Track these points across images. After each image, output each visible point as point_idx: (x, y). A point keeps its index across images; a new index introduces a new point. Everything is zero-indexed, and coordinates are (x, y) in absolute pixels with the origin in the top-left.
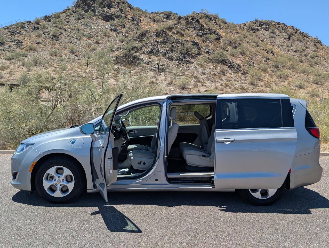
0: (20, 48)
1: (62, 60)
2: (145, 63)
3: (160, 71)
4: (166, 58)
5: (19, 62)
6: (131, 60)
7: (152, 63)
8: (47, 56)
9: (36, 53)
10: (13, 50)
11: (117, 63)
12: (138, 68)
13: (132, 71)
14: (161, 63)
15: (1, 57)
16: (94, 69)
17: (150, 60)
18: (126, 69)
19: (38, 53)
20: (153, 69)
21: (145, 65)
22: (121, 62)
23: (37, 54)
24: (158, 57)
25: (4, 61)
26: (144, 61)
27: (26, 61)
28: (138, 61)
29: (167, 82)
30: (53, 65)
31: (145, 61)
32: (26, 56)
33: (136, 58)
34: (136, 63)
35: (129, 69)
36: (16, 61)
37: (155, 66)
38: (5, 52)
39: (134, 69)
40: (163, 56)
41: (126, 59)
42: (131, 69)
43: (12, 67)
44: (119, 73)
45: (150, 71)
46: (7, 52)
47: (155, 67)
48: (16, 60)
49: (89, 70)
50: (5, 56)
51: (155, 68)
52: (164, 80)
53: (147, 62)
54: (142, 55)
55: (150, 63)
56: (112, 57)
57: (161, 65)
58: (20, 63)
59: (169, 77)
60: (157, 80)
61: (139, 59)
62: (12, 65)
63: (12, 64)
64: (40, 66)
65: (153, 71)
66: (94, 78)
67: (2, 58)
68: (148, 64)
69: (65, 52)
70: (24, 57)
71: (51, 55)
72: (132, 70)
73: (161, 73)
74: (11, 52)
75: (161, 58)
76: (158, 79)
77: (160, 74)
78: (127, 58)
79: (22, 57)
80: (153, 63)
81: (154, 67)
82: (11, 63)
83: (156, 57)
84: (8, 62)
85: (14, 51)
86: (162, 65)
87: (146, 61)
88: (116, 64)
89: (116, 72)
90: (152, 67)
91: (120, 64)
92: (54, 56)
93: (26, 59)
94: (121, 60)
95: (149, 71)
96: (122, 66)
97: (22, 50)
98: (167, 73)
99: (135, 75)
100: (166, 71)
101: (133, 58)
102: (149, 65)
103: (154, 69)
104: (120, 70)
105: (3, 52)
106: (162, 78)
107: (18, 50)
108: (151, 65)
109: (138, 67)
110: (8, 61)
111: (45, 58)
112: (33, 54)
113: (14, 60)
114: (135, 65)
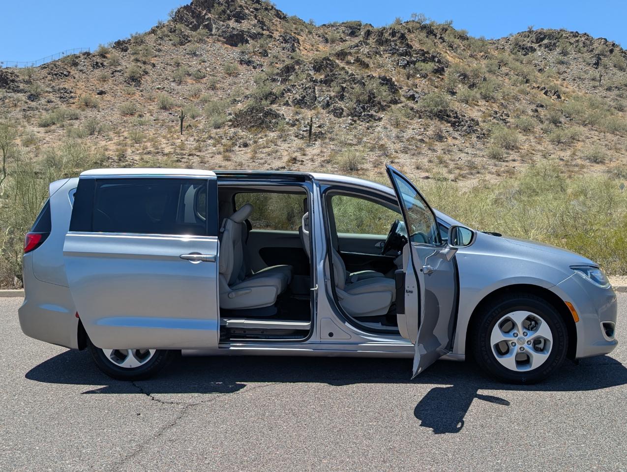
0: (68, 104)
1: (141, 124)
2: (288, 123)
3: (314, 136)
4: (328, 113)
5: (62, 129)
6: (261, 118)
7: (300, 123)
8: (116, 117)
9: (95, 112)
10: (55, 108)
11: (236, 125)
12: (274, 133)
13: (262, 140)
14: (318, 121)
15: (32, 122)
16: (192, 139)
17: (298, 118)
18: (251, 136)
19: (99, 111)
20: (300, 134)
21: (287, 127)
22: (243, 123)
23: (97, 113)
24: (313, 111)
25: (36, 129)
26: (285, 119)
27: (76, 127)
28: (274, 121)
29: (323, 159)
30: (123, 132)
31: (287, 120)
32: (77, 119)
33: (270, 114)
34: (270, 123)
35: (256, 135)
36: (57, 127)
37: (305, 129)
38: (39, 111)
39: (266, 136)
40: (323, 109)
41: (253, 117)
42: (260, 136)
43: (47, 139)
44: (236, 145)
45: (296, 139)
46: (43, 111)
47: (306, 131)
48: (58, 125)
49: (182, 140)
50: (39, 120)
51: (305, 133)
52: (319, 155)
53: (291, 122)
54: (283, 109)
55: (297, 123)
56: (230, 114)
57: (317, 126)
58: (64, 131)
59: (330, 149)
60: (304, 155)
61: (277, 116)
62: (49, 135)
63: (49, 133)
64: (98, 136)
65: (301, 138)
66: (185, 155)
67: (33, 124)
68: (293, 125)
69: (151, 107)
70: (72, 119)
71: (125, 114)
72: (261, 138)
73: (316, 140)
74: (50, 112)
75: (318, 113)
76: (307, 153)
77: (314, 144)
78: (254, 114)
79: (70, 120)
80: (303, 122)
81: (304, 131)
82: (47, 132)
83: (311, 110)
84: (42, 130)
85: (55, 110)
86: (319, 127)
87: (290, 120)
88: (235, 127)
89: (230, 143)
90: (300, 130)
91: (242, 127)
92: (128, 116)
93: (77, 122)
94: (243, 120)
95: (293, 138)
96: (245, 130)
97: (70, 106)
98: (327, 140)
99: (264, 147)
100: (326, 138)
101: (264, 115)
102: (295, 128)
103: (303, 135)
104: (239, 138)
105: (36, 112)
106: (315, 150)
107: (63, 107)
108: (298, 127)
109: (273, 131)
110: (42, 128)
111: (112, 120)
112: (90, 113)
113: (53, 127)
114: (268, 127)
